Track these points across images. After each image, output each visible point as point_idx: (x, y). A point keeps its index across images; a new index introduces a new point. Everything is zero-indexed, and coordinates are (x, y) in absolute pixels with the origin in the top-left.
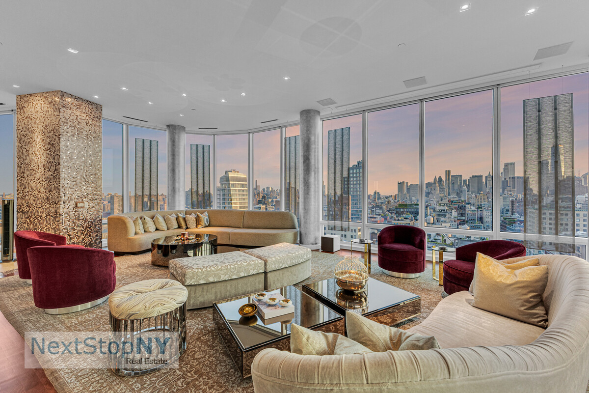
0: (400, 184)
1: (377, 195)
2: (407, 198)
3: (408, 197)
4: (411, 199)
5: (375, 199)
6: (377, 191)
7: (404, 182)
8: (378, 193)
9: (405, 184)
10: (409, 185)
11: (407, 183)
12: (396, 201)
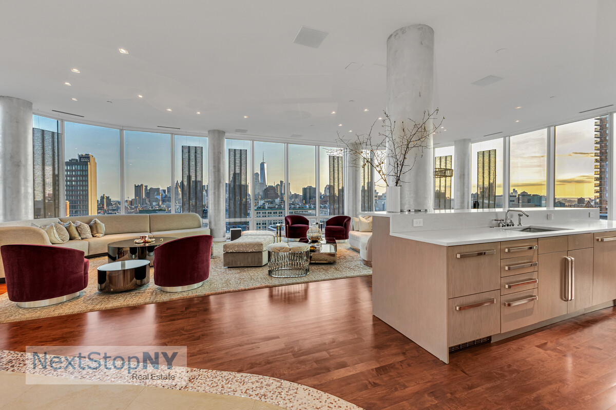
0: (138, 188)
1: (105, 200)
2: (146, 204)
3: (147, 202)
4: (151, 204)
5: (103, 205)
6: (106, 195)
7: (142, 185)
8: (108, 198)
9: (144, 188)
10: (148, 188)
11: (146, 187)
12: (133, 207)
